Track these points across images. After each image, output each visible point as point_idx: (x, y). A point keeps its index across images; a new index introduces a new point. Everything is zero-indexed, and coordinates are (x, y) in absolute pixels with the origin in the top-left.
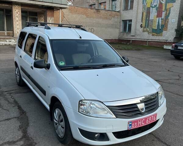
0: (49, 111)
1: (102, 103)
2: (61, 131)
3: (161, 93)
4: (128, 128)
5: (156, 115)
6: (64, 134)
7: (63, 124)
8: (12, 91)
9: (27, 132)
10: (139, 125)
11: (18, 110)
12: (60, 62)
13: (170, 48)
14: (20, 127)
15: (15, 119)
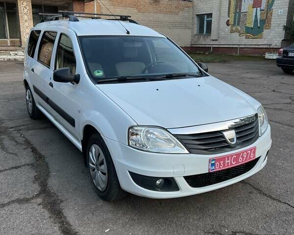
0: (82, 151)
1: (166, 130)
2: (101, 179)
3: (262, 116)
4: (209, 169)
5: (255, 149)
6: (106, 184)
7: (104, 167)
8: (22, 127)
9: (47, 185)
10: (228, 165)
11: (31, 154)
12: (96, 72)
13: (275, 56)
14: (36, 179)
15: (27, 167)
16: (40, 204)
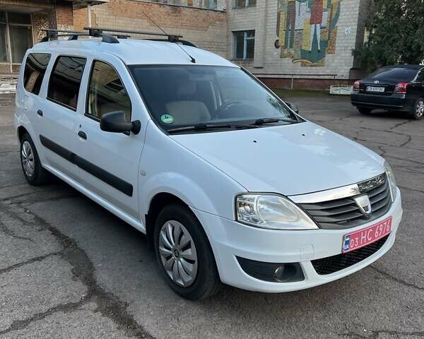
0: (145, 233)
1: (286, 197)
2: (184, 268)
4: (342, 249)
5: (390, 220)
6: (195, 277)
7: (191, 253)
9: (95, 282)
10: (364, 243)
11: (53, 237)
14: (76, 274)
15: (55, 257)
16: (96, 311)
